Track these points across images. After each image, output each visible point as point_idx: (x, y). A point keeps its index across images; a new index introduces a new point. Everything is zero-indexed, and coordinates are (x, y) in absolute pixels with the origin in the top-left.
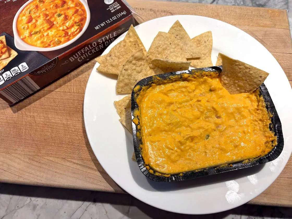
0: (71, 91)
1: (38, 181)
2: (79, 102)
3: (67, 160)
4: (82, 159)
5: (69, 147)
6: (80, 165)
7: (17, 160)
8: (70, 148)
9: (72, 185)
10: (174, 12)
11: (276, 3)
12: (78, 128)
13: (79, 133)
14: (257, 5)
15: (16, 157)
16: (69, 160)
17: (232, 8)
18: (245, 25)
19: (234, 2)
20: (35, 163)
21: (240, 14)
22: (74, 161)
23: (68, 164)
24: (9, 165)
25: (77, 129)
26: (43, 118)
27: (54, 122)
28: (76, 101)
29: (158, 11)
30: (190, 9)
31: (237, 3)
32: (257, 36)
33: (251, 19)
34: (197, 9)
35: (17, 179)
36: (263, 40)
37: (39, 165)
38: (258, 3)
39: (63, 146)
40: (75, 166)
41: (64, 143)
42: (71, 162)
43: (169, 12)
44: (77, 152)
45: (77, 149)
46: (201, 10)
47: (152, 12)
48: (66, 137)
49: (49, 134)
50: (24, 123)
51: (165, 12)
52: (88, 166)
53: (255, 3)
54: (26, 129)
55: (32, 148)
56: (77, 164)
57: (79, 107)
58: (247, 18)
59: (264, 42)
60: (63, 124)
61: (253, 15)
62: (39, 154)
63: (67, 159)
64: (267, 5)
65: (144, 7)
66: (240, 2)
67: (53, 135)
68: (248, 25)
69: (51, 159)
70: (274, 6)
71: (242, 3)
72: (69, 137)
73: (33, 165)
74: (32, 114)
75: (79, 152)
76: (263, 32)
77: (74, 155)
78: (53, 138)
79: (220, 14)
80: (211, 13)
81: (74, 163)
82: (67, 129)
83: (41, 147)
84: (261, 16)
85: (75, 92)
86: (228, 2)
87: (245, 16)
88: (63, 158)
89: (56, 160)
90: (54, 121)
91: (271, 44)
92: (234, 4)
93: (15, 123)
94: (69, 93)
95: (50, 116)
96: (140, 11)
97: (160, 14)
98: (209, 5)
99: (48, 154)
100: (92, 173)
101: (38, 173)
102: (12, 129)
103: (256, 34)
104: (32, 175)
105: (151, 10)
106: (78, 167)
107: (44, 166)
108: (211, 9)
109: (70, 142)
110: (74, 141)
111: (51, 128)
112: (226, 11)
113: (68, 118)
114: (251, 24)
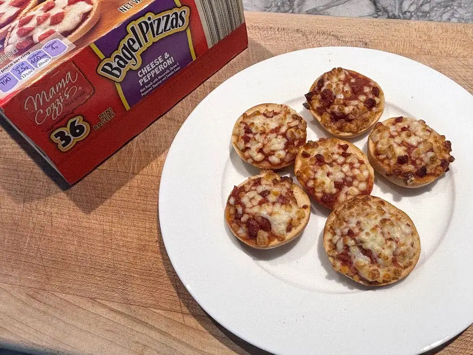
0: (130, 170)
2: (140, 191)
3: (99, 303)
4: (128, 302)
5: (107, 276)
6: (122, 314)
7: (4, 296)
8: (108, 278)
10: (342, 34)
12: (129, 240)
13: (130, 251)
15: (4, 290)
16: (103, 302)
20: (36, 304)
22: (114, 306)
23: (100, 311)
25: (128, 242)
26: (68, 218)
27: (87, 226)
28: (136, 190)
29: (311, 32)
30: (374, 29)
37: (43, 308)
39: (96, 274)
40: (111, 315)
41: (98, 267)
42: (104, 306)
43: (332, 33)
44: (120, 287)
45: (123, 282)
47: (300, 35)
48: (104, 256)
49: (72, 248)
50: (31, 225)
51: (324, 33)
52: (138, 317)
54: (32, 237)
55: (36, 274)
56: (117, 312)
60: (104, 231)
62: (47, 287)
63: (98, 300)
65: (285, 26)
67: (81, 251)
69: (69, 298)
72: (110, 256)
73: (30, 306)
74: (48, 209)
75: (124, 288)
77: (113, 293)
81: (112, 310)
82: (110, 241)
85: (136, 172)
88: (91, 298)
89: (76, 300)
94: (123, 174)
96: (277, 32)
99: (63, 289)
100: (144, 332)
102: (7, 236)
105: (297, 30)
106: (118, 318)
107: (50, 311)
109: (110, 266)
110: (119, 265)
111: (78, 236)
112: (447, 31)
113: (115, 220)
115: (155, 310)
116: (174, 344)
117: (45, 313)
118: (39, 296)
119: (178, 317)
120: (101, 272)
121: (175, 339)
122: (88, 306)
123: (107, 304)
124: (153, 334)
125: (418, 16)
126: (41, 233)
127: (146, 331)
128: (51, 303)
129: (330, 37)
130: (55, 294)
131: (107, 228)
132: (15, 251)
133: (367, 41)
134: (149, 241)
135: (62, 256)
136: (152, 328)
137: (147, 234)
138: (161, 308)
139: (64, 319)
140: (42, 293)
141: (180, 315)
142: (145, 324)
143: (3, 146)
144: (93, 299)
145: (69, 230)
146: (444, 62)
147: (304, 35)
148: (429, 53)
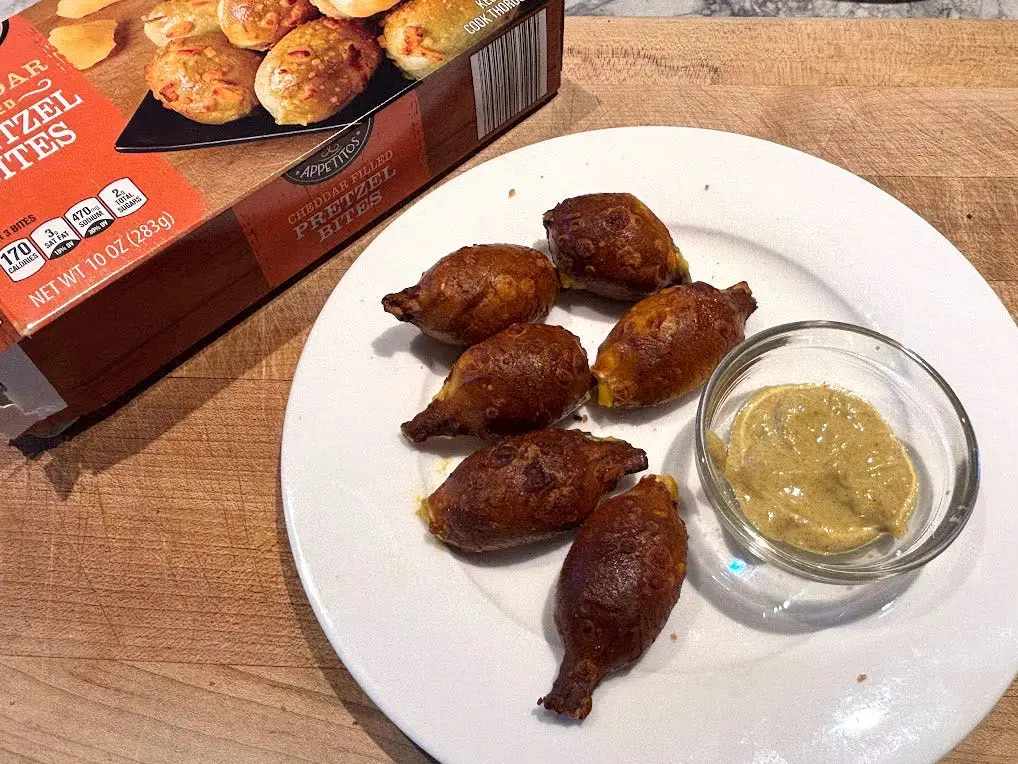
3: (241, 673)
5: (251, 612)
6: (299, 691)
7: (18, 685)
8: (253, 616)
10: (663, 53)
15: (16, 671)
16: (254, 671)
17: (892, 27)
18: (955, 83)
20: (98, 694)
21: (928, 45)
22: (278, 676)
23: (246, 690)
26: (139, 492)
30: (727, 38)
32: (1008, 123)
33: (975, 60)
37: (113, 701)
39: (224, 610)
40: (275, 698)
41: (226, 595)
42: (260, 680)
43: (642, 53)
44: (284, 633)
47: (578, 60)
48: (235, 569)
49: (161, 559)
50: (55, 519)
51: (626, 54)
54: (59, 545)
55: (84, 627)
56: (288, 688)
58: (959, 57)
60: (225, 513)
61: (980, 47)
62: (115, 653)
63: (241, 668)
67: (181, 563)
68: (967, 85)
69: (171, 670)
74: (89, 478)
77: (271, 648)
78: (178, 578)
79: (848, 49)
81: (274, 685)
84: (1012, 48)
85: (277, 376)
87: (947, 53)
88: (223, 665)
90: (183, 503)
93: (17, 521)
94: (248, 385)
95: (165, 482)
97: (608, 63)
99: (154, 653)
101: (110, 739)
103: (1003, 115)
106: (294, 703)
107: (134, 705)
109: (254, 589)
110: (273, 586)
111: (168, 532)
112: (869, 37)
113: (248, 485)
114: (978, 81)
117: (120, 711)
118: (101, 675)
120: (236, 604)
123: (264, 673)
125: (790, 9)
126: (82, 534)
128: (132, 687)
129: (640, 61)
130: (139, 665)
132: (26, 580)
133: (717, 64)
135: (140, 579)
140: (108, 666)
145: (145, 520)
146: (875, 98)
147: (584, 60)
148: (843, 82)
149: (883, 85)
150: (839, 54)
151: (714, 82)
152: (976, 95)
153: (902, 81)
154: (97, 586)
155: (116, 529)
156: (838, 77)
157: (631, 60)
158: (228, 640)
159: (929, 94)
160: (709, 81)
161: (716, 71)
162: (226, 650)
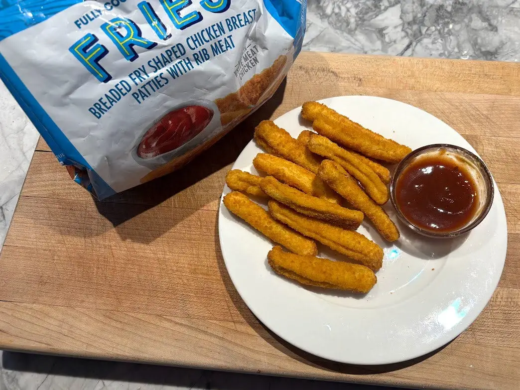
0: (171, 204)
1: (119, 353)
4: (188, 316)
5: (168, 296)
6: (185, 326)
7: (85, 318)
8: (169, 298)
9: (172, 358)
10: (339, 70)
11: (516, 49)
12: (181, 266)
13: (184, 274)
14: (482, 52)
15: (84, 313)
16: (168, 317)
17: (437, 63)
18: (459, 91)
19: (443, 49)
20: (114, 323)
21: (451, 72)
22: (177, 320)
23: (167, 325)
24: (72, 326)
27: (143, 255)
29: (312, 69)
30: (366, 65)
31: (447, 50)
32: (478, 110)
33: (470, 81)
34: (377, 65)
35: (85, 350)
36: (489, 116)
37: (119, 326)
38: (483, 49)
39: (159, 295)
40: (177, 328)
41: (159, 290)
42: (171, 321)
43: (330, 71)
44: (180, 305)
45: (182, 300)
46: (384, 66)
48: (162, 280)
49: (135, 276)
50: (96, 258)
51: (323, 70)
52: (201, 328)
53: (480, 49)
54: (98, 268)
55: (108, 299)
56: (181, 325)
57: (184, 232)
58: (462, 79)
59: (491, 121)
60: (158, 259)
61: (473, 74)
62: (120, 309)
63: (165, 317)
64: (501, 52)
66: (454, 48)
67: (142, 277)
68: (464, 92)
69: (140, 316)
70: (513, 54)
71: (456, 50)
72: (167, 280)
73: (109, 325)
74: (107, 243)
75: (184, 306)
76: (489, 103)
77: (176, 310)
78: (141, 283)
79: (417, 73)
80: (402, 72)
81: (177, 323)
82: (165, 267)
83: (123, 298)
84: (486, 75)
85: (177, 206)
86: (431, 49)
87: (458, 76)
88: (158, 315)
89: (147, 318)
91: (503, 123)
92: (442, 52)
93: (82, 258)
94: (166, 209)
97: (316, 74)
98: (398, 58)
99: (133, 309)
100: (205, 339)
101: (118, 340)
102: (76, 268)
103: (477, 107)
104: (108, 343)
105: (301, 67)
106: (183, 329)
107: (127, 328)
108: (401, 66)
109: (169, 288)
110: (176, 287)
111: (138, 265)
112: (426, 67)
113: (166, 249)
114: (469, 90)
115: (212, 321)
116: (230, 347)
117: (122, 329)
118: (115, 316)
119: (231, 325)
120: (163, 293)
121: (230, 342)
122: (157, 321)
123: (172, 318)
124: (213, 340)
126: (106, 264)
127: (207, 338)
129: (329, 74)
130: (128, 313)
131: (160, 256)
133: (361, 77)
134: (198, 266)
135: (128, 282)
136: (211, 335)
137: (196, 259)
138: (216, 319)
139: (140, 333)
141: (233, 324)
142: (205, 333)
143: (54, 188)
144: (160, 316)
146: (426, 96)
147: (306, 72)
148: (413, 88)
149: (429, 90)
150: (412, 76)
151: (359, 86)
152: (467, 97)
153: (437, 89)
154: (112, 284)
155: (118, 264)
156: (411, 86)
157: (325, 73)
158: (160, 306)
159: (448, 96)
160: (357, 85)
161: (360, 80)
162: (160, 310)
